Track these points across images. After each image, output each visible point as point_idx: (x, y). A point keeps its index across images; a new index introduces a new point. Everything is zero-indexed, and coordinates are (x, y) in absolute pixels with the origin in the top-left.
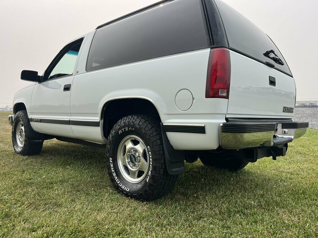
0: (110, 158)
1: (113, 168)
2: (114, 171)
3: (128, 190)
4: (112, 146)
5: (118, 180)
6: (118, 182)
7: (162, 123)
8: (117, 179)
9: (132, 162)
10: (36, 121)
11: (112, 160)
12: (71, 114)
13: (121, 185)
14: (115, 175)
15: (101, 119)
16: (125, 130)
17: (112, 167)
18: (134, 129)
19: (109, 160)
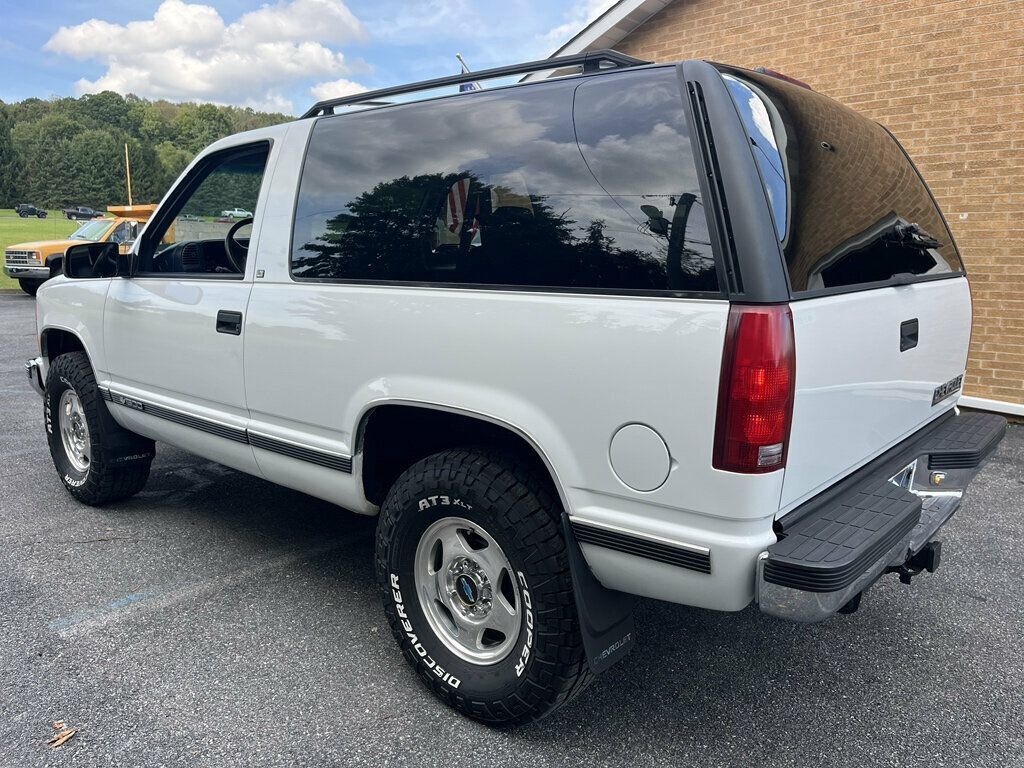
0: (393, 576)
1: (402, 608)
2: (405, 616)
3: (456, 686)
4: (397, 539)
5: (419, 645)
6: (421, 651)
7: (567, 515)
8: (416, 643)
9: (466, 600)
10: (126, 405)
11: (397, 583)
12: (249, 412)
13: (430, 662)
14: (411, 630)
15: (356, 454)
16: (439, 501)
17: (401, 604)
18: (470, 507)
19: (388, 580)
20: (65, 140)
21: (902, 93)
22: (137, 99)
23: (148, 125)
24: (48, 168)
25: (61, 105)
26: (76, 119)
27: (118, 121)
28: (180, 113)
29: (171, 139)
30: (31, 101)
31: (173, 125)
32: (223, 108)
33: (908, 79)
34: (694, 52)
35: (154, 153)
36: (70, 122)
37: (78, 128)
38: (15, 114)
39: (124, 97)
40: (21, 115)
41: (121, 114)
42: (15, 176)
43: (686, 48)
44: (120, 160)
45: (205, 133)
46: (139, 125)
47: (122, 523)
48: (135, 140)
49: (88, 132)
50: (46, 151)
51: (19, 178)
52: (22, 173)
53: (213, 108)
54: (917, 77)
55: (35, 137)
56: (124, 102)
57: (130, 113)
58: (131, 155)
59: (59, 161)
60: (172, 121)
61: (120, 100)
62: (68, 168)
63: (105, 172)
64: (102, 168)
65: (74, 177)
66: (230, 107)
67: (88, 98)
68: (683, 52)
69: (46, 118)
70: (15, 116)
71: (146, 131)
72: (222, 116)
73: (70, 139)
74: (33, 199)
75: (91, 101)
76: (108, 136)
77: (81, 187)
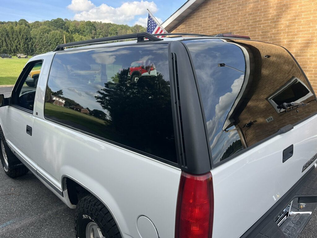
20: (47, 34)
21: (307, 18)
22: (68, 20)
23: (71, 28)
24: (42, 43)
25: (46, 23)
26: (50, 27)
27: (62, 27)
28: (80, 24)
29: (78, 33)
30: (36, 22)
31: (78, 28)
32: (93, 22)
33: (309, 13)
34: (231, 3)
35: (73, 37)
36: (48, 28)
37: (50, 30)
38: (32, 26)
39: (64, 20)
40: (33, 26)
41: (63, 25)
42: (32, 45)
43: (228, 2)
44: (63, 40)
45: (88, 30)
46: (69, 28)
47: (18, 186)
48: (67, 33)
49: (53, 31)
50: (41, 38)
51: (33, 46)
52: (35, 44)
53: (90, 22)
54: (312, 12)
55: (38, 33)
56: (64, 21)
57: (66, 25)
58: (66, 38)
59: (45, 41)
60: (78, 27)
61: (62, 21)
62: (47, 43)
63: (58, 44)
64: (58, 43)
65: (50, 45)
66: (95, 22)
67: (53, 20)
68: (227, 4)
69: (41, 27)
70: (32, 27)
71: (71, 30)
72: (93, 24)
73: (48, 33)
74: (38, 53)
75: (54, 21)
76: (59, 32)
77: (52, 48)
